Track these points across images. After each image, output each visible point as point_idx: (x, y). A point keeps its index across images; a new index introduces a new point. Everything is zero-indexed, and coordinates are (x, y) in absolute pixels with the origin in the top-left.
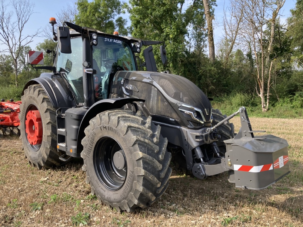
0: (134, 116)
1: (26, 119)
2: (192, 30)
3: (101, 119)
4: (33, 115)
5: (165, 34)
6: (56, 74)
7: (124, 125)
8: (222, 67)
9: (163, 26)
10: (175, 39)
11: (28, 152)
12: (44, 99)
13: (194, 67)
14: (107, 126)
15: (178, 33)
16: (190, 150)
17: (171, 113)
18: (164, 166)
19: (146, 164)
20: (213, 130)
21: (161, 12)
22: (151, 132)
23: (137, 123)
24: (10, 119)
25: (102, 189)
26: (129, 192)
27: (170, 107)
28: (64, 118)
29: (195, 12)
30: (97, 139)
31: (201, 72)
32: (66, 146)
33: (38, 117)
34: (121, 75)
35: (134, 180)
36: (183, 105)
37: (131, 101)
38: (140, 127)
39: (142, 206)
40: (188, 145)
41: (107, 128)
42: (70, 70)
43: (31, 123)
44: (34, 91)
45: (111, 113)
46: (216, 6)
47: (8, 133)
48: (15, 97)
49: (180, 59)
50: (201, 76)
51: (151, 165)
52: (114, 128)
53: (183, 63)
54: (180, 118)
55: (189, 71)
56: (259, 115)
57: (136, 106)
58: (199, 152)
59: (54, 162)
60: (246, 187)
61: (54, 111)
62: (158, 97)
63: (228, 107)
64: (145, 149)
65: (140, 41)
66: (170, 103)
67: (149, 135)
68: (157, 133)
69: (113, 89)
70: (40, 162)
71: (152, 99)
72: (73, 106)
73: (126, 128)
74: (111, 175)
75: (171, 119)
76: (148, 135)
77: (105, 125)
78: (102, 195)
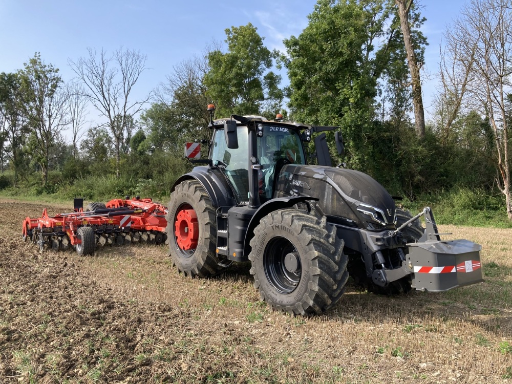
0: (308, 216)
1: (176, 219)
2: (387, 84)
3: (273, 218)
4: (186, 215)
5: (342, 97)
6: (213, 168)
7: (298, 224)
8: (437, 144)
9: (338, 85)
10: (357, 105)
11: (178, 258)
12: (202, 196)
13: (388, 146)
14: (280, 225)
15: (363, 95)
16: (370, 255)
17: (348, 214)
18: (340, 267)
19: (322, 264)
20: (397, 233)
21: (336, 65)
22: (327, 232)
23: (312, 222)
24: (141, 221)
25: (274, 293)
26: (304, 294)
27: (347, 207)
28: (226, 219)
29: (392, 55)
30: (268, 240)
31: (401, 153)
32: (228, 249)
33: (194, 217)
34: (289, 170)
35: (309, 279)
36: (361, 205)
37: (302, 200)
38: (315, 226)
39: (317, 308)
40: (368, 248)
41: (280, 227)
42: (228, 163)
43: (184, 224)
44: (189, 187)
45: (284, 212)
46: (427, 44)
47: (136, 240)
48: (115, 192)
49: (366, 135)
50: (401, 161)
51: (327, 266)
52: (288, 227)
53: (371, 140)
54: (359, 219)
55: (381, 153)
56: (500, 223)
57: (308, 205)
58: (379, 257)
59: (210, 270)
60: (426, 289)
61: (213, 211)
62: (333, 196)
63: (448, 210)
64: (321, 249)
65: (310, 128)
66: (347, 203)
67: (325, 235)
68: (333, 233)
69: (279, 185)
70: (194, 269)
71: (326, 197)
72: (234, 205)
73: (301, 227)
74: (282, 279)
75: (348, 220)
76: (323, 235)
77: (278, 224)
78: (273, 299)
